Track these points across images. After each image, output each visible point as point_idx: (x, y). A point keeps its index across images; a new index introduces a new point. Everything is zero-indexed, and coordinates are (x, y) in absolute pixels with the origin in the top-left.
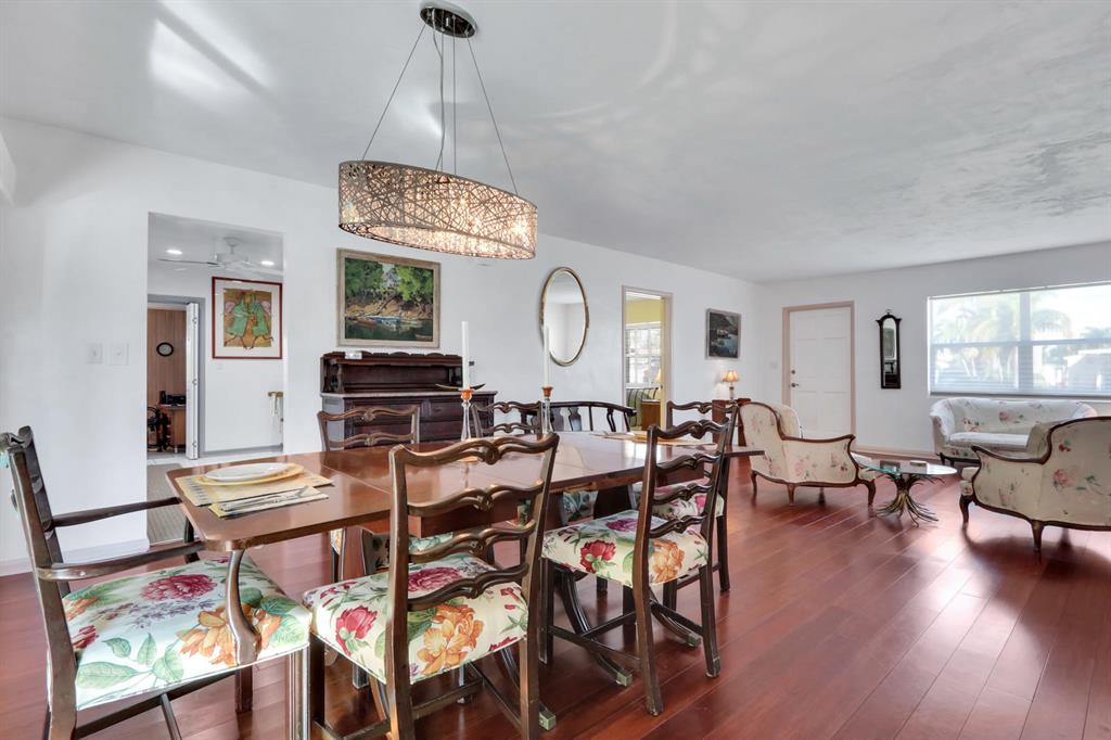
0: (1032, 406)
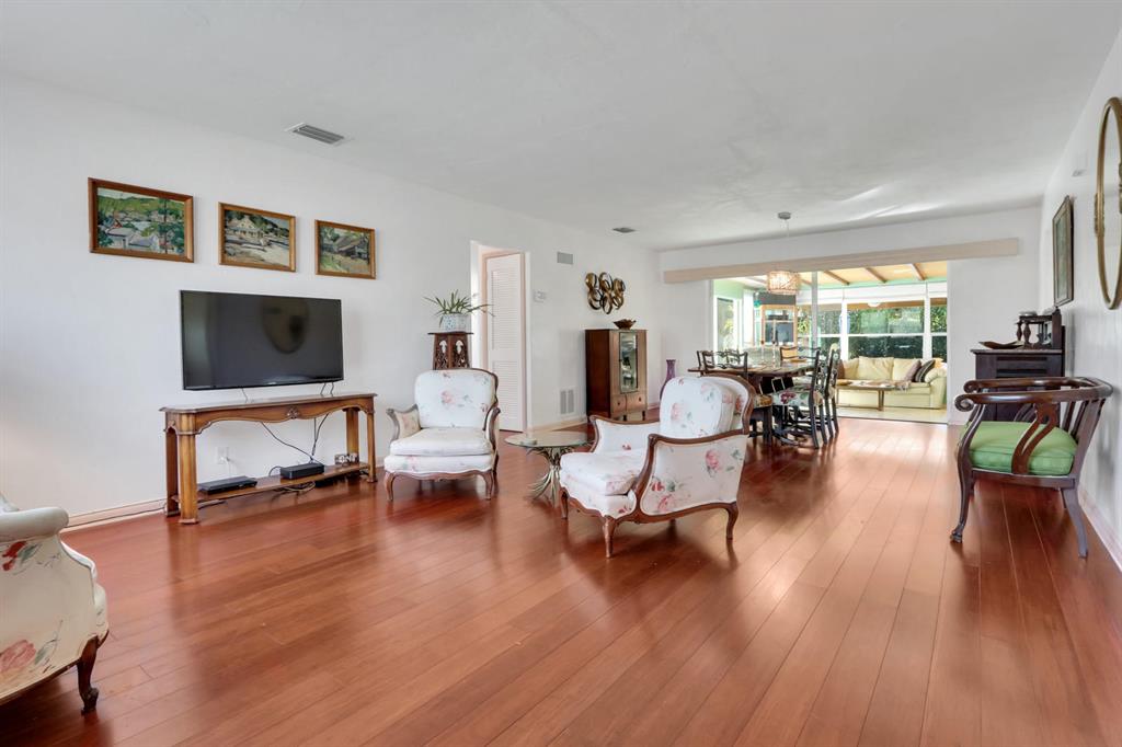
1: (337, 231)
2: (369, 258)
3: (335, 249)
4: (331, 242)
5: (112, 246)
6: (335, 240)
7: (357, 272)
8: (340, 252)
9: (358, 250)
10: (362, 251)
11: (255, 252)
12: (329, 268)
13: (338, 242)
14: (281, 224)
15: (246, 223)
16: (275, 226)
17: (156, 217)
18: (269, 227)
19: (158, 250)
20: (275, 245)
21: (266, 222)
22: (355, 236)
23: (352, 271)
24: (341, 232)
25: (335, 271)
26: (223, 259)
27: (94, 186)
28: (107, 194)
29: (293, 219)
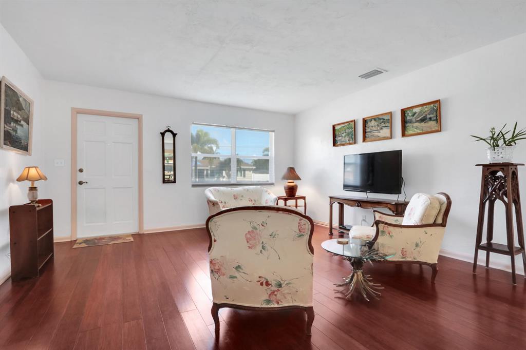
0: (244, 190)
1: (415, 110)
2: (438, 119)
3: (414, 120)
4: (412, 117)
5: (338, 144)
6: (413, 116)
7: (429, 130)
8: (417, 121)
9: (428, 116)
10: (432, 116)
11: (376, 134)
12: (410, 132)
13: (415, 116)
14: (386, 117)
15: (373, 123)
16: (384, 119)
17: (347, 131)
18: (382, 121)
19: (348, 142)
20: (384, 128)
21: (380, 119)
22: (426, 109)
23: (425, 130)
24: (417, 110)
25: (414, 133)
26: (364, 140)
27: (334, 127)
28: (337, 128)
29: (391, 113)
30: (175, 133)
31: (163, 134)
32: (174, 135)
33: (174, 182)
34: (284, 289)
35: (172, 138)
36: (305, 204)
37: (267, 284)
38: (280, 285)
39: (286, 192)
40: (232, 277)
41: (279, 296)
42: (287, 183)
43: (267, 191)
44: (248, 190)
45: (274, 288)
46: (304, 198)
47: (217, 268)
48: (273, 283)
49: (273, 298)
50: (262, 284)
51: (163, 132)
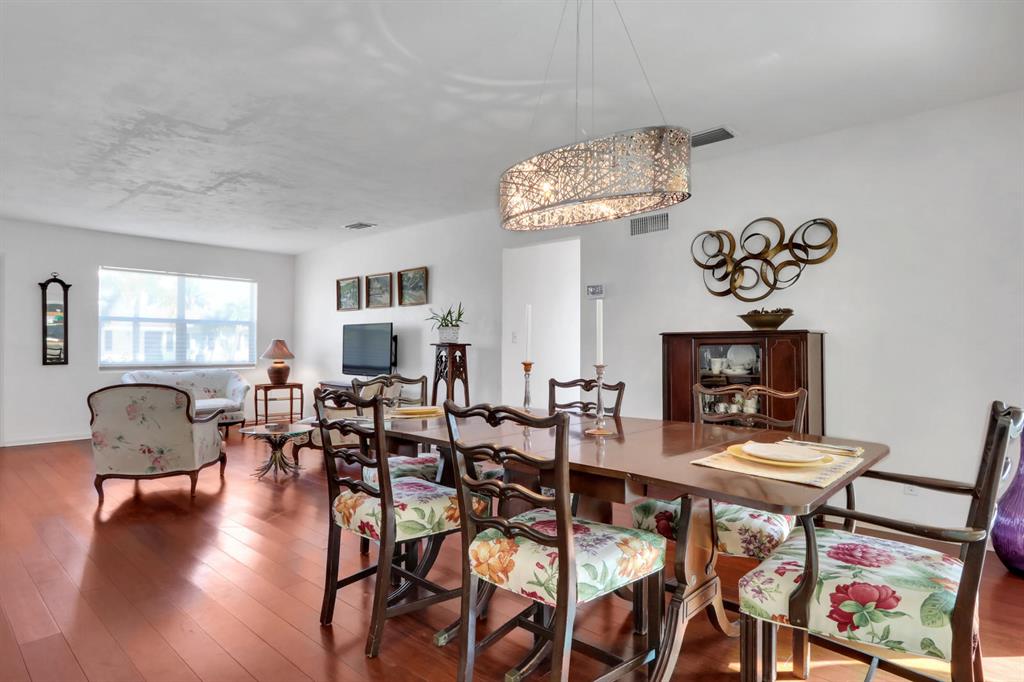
0: (197, 375)
1: (410, 275)
2: (425, 288)
4: (407, 283)
5: (342, 307)
6: (409, 282)
8: (411, 288)
9: (419, 284)
10: (422, 284)
11: (379, 298)
12: (406, 301)
14: (387, 279)
15: (376, 284)
16: (385, 281)
17: (352, 290)
19: (353, 306)
20: (385, 292)
21: (380, 280)
22: (418, 275)
26: (368, 306)
27: (338, 282)
28: (342, 284)
29: (391, 274)
30: (67, 283)
31: (44, 286)
32: (66, 287)
33: (66, 362)
34: (167, 455)
35: (62, 292)
36: (302, 394)
37: (150, 451)
38: (162, 452)
39: (271, 378)
40: (115, 448)
41: (162, 463)
42: (271, 364)
43: (236, 376)
44: (204, 375)
45: (157, 455)
46: (300, 386)
47: (99, 439)
48: (155, 450)
49: (156, 465)
50: (144, 452)
51: (43, 282)
